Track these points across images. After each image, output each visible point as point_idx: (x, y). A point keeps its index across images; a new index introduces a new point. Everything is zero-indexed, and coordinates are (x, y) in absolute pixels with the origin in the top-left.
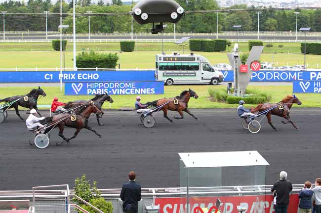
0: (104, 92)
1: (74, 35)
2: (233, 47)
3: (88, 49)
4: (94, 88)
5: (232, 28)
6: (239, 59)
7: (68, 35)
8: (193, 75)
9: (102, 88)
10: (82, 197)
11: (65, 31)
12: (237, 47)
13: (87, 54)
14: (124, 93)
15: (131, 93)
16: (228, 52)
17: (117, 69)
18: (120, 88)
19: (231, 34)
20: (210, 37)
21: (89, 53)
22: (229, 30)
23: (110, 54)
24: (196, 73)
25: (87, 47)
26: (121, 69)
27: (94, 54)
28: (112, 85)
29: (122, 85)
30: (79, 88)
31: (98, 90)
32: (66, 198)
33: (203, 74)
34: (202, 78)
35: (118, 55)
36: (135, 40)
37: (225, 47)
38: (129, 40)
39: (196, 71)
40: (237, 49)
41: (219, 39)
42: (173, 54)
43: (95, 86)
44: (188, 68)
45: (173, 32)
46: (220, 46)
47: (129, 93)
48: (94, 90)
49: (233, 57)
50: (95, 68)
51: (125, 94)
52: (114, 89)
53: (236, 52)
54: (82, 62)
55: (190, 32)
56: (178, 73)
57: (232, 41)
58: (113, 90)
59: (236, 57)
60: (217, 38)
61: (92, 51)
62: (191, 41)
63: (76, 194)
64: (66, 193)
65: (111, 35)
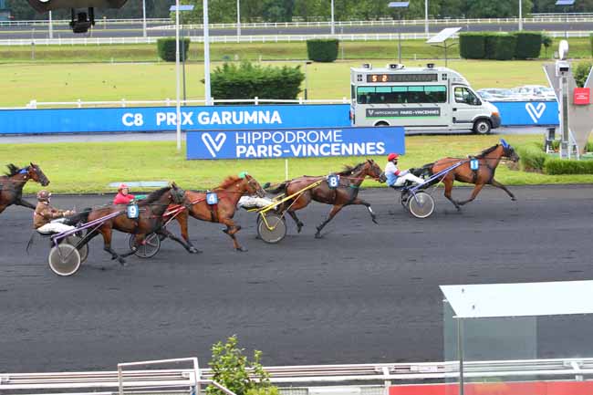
0: (273, 151)
1: (206, 26)
2: (557, 49)
3: (237, 57)
4: (251, 144)
5: (553, 7)
6: (570, 76)
7: (191, 27)
8: (434, 112)
9: (270, 143)
10: (229, 385)
11: (185, 19)
12: (566, 48)
13: (234, 68)
14: (316, 153)
15: (333, 153)
16: (546, 59)
17: (300, 99)
18: (307, 143)
19: (551, 19)
20: (505, 28)
21: (238, 65)
22: (546, 10)
23: (285, 69)
24: (439, 109)
25: (233, 52)
26: (309, 101)
27: (249, 68)
28: (290, 137)
29: (313, 137)
30: (217, 144)
31: (259, 147)
32: (193, 387)
33: (455, 109)
34: (454, 118)
35: (302, 70)
36: (339, 37)
37: (540, 48)
38: (326, 37)
39: (439, 105)
40: (565, 54)
41: (525, 32)
42: (388, 66)
43: (254, 139)
44: (422, 97)
45: (423, 17)
46: (527, 48)
47: (328, 154)
48: (251, 147)
49: (557, 69)
50: (253, 98)
51: (321, 156)
52: (296, 145)
53: (564, 59)
54: (222, 86)
55: (459, 16)
56: (399, 110)
57: (553, 34)
58: (292, 147)
59: (563, 70)
60: (521, 28)
61: (245, 61)
62: (462, 37)
63: (214, 378)
64: (192, 376)
65: (286, 25)
